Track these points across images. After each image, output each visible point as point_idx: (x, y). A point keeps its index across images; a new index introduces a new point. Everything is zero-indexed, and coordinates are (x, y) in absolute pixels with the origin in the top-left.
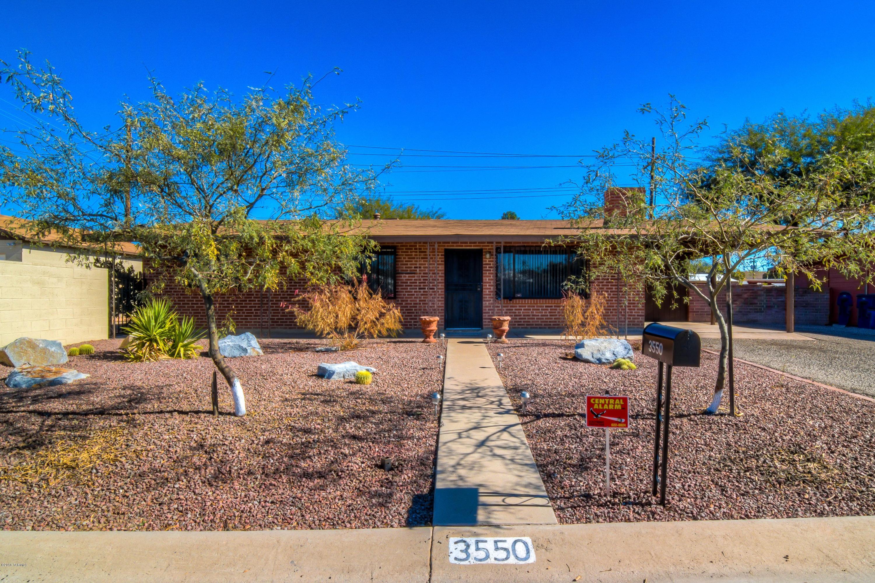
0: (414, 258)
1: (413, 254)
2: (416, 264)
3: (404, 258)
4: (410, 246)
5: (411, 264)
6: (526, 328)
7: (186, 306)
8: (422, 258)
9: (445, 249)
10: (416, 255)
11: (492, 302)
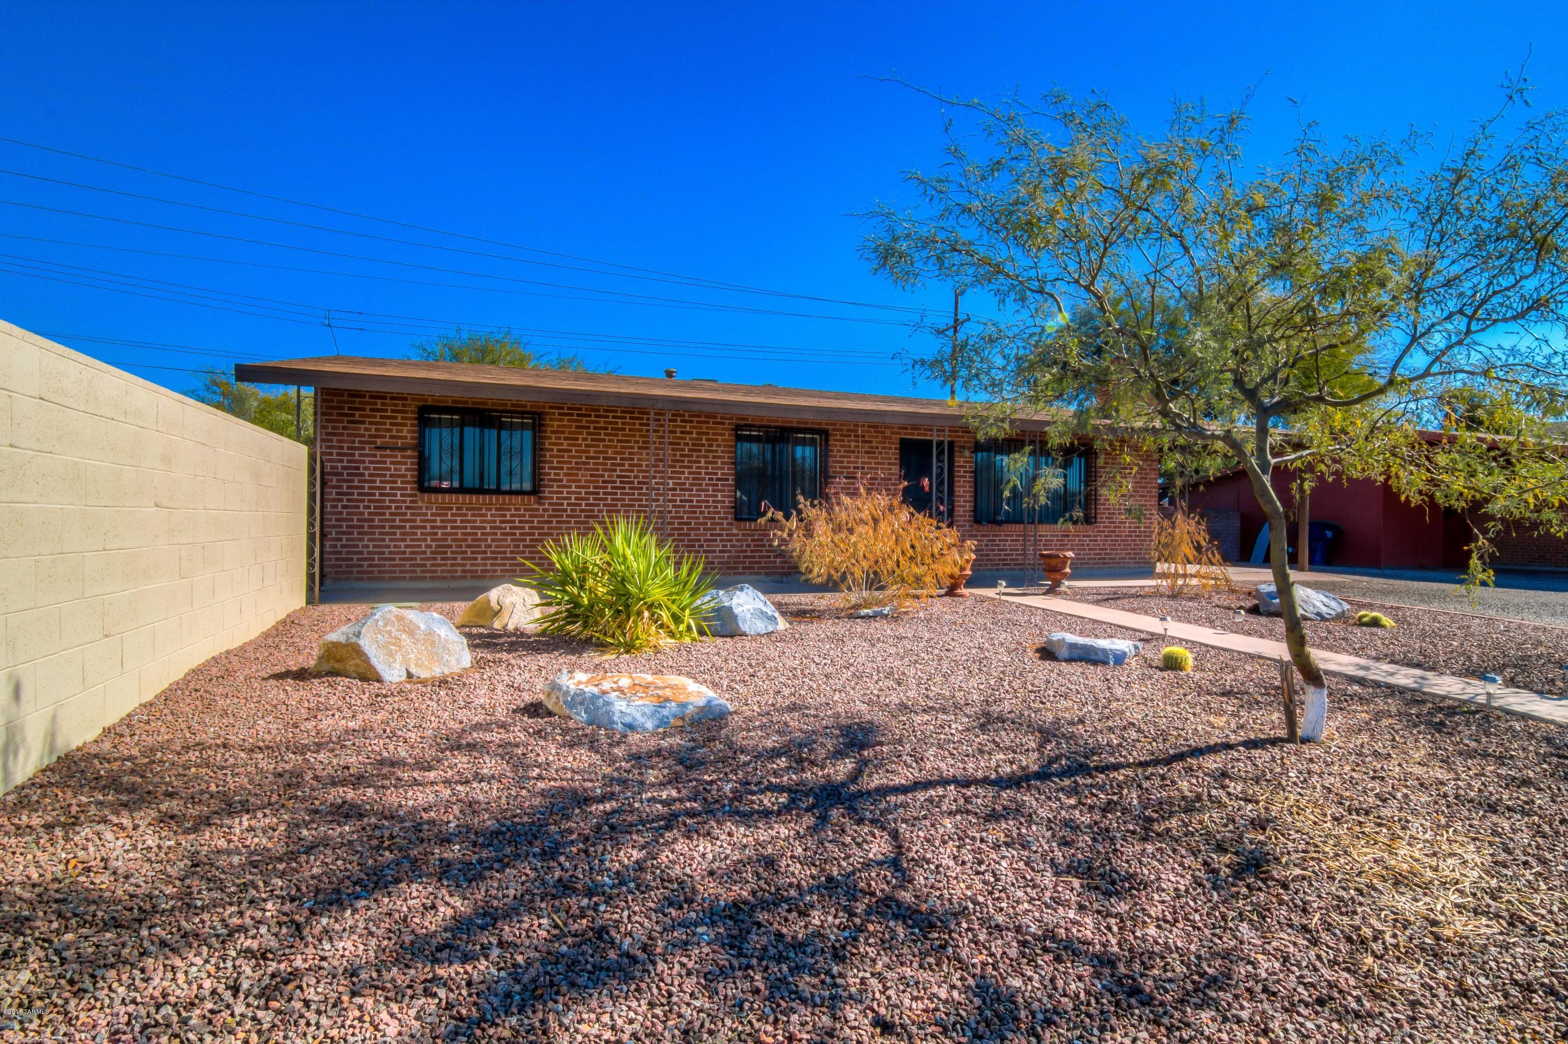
0: (853, 452)
1: (853, 444)
2: (856, 462)
3: (839, 451)
4: (848, 430)
5: (848, 462)
6: (1013, 569)
7: (419, 532)
8: (866, 452)
9: (901, 439)
10: (857, 447)
11: (967, 528)
